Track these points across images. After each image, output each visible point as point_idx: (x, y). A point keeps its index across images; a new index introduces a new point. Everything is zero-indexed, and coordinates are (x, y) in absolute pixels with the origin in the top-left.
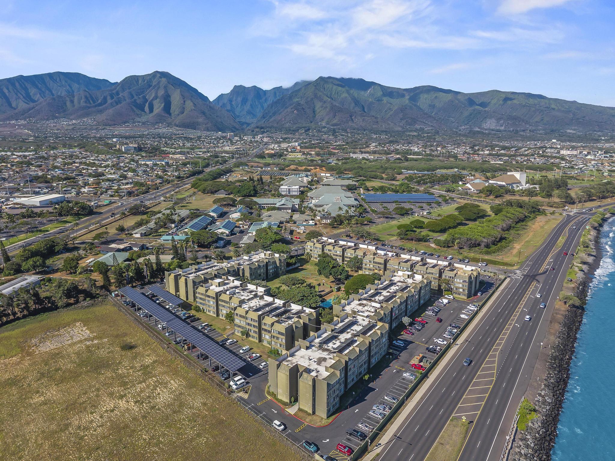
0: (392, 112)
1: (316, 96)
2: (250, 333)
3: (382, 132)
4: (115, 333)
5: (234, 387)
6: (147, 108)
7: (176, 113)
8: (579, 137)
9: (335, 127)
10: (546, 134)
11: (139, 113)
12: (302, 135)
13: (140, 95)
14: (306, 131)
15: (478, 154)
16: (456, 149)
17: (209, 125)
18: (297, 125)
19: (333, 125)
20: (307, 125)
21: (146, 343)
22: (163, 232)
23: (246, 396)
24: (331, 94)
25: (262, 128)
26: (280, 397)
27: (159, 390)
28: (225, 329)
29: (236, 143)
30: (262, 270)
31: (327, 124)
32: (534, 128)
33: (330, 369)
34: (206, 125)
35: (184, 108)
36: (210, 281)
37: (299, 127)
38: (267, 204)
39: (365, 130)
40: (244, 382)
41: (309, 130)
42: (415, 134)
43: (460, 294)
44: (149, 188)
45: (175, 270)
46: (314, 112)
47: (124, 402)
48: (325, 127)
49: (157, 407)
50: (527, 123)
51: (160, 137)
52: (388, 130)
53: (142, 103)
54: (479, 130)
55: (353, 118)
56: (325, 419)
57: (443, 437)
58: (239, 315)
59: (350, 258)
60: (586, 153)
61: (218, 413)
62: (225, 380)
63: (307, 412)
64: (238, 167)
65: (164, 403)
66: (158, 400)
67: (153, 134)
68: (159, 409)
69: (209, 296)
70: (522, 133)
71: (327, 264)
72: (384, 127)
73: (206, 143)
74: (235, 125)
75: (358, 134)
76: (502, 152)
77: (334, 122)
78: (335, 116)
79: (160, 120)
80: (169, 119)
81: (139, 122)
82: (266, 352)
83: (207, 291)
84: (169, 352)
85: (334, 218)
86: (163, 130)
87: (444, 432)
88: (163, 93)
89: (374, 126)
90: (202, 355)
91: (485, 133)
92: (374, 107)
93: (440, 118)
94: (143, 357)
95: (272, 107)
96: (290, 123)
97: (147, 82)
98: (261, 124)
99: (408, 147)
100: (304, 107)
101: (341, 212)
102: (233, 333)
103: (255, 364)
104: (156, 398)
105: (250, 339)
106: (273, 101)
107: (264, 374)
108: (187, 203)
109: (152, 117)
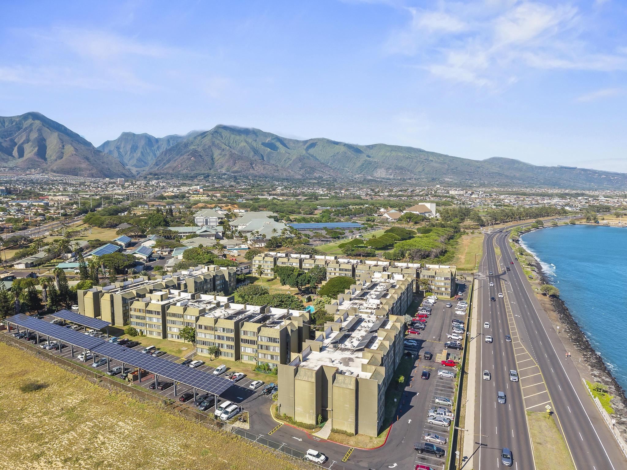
0: (291, 162)
1: (213, 143)
2: (221, 350)
3: (284, 179)
4: (8, 373)
5: (224, 416)
6: (15, 153)
7: (52, 158)
8: (456, 184)
9: (236, 174)
10: (429, 182)
11: (5, 157)
12: (201, 181)
13: (7, 138)
14: (205, 178)
15: (379, 196)
16: (359, 191)
17: (94, 171)
18: (195, 172)
19: (233, 172)
20: (206, 172)
21: (62, 380)
22: (56, 262)
23: (246, 426)
24: (229, 143)
25: (156, 175)
26: (298, 419)
27: (102, 438)
28: (180, 351)
29: (128, 187)
30: (209, 286)
31: (227, 171)
32: (418, 177)
33: (369, 367)
34: (90, 170)
35: (63, 153)
36: (148, 295)
37: (197, 174)
38: (184, 233)
39: (266, 178)
40: (237, 408)
41: (208, 176)
42: (315, 181)
43: (442, 293)
44: (27, 225)
45: (92, 288)
46: (212, 159)
47: (42, 464)
48: (225, 174)
49: (105, 462)
50: (412, 172)
51: (33, 183)
52: (289, 178)
53: (9, 146)
54: (372, 178)
55: (253, 166)
56: (376, 438)
57: (534, 436)
58: (203, 327)
59: (308, 269)
60: (471, 193)
61: (213, 456)
62: (205, 410)
63: (346, 432)
64: (136, 206)
65: (116, 454)
66: (104, 452)
67: (24, 180)
68: (110, 465)
69: (150, 312)
70: (409, 181)
71: (291, 272)
72: (285, 175)
73: (93, 188)
74: (124, 172)
75: (260, 181)
76: (400, 193)
77: (234, 169)
78: (235, 164)
79: (32, 165)
80: (45, 164)
81: (5, 167)
82: (250, 369)
83: (147, 305)
84: (105, 387)
85: (270, 240)
86: (36, 176)
87: (531, 429)
88: (36, 136)
89: (275, 174)
90: (159, 384)
91: (378, 181)
92: (273, 156)
93: (336, 168)
94: (63, 397)
95: (165, 155)
96: (187, 170)
97: (16, 124)
98: (155, 170)
99: (313, 191)
100: (201, 154)
101: (276, 235)
102: (195, 354)
103: (241, 384)
104: (101, 450)
105: (222, 357)
106: (166, 149)
107: (259, 396)
108: (82, 237)
109: (23, 161)
